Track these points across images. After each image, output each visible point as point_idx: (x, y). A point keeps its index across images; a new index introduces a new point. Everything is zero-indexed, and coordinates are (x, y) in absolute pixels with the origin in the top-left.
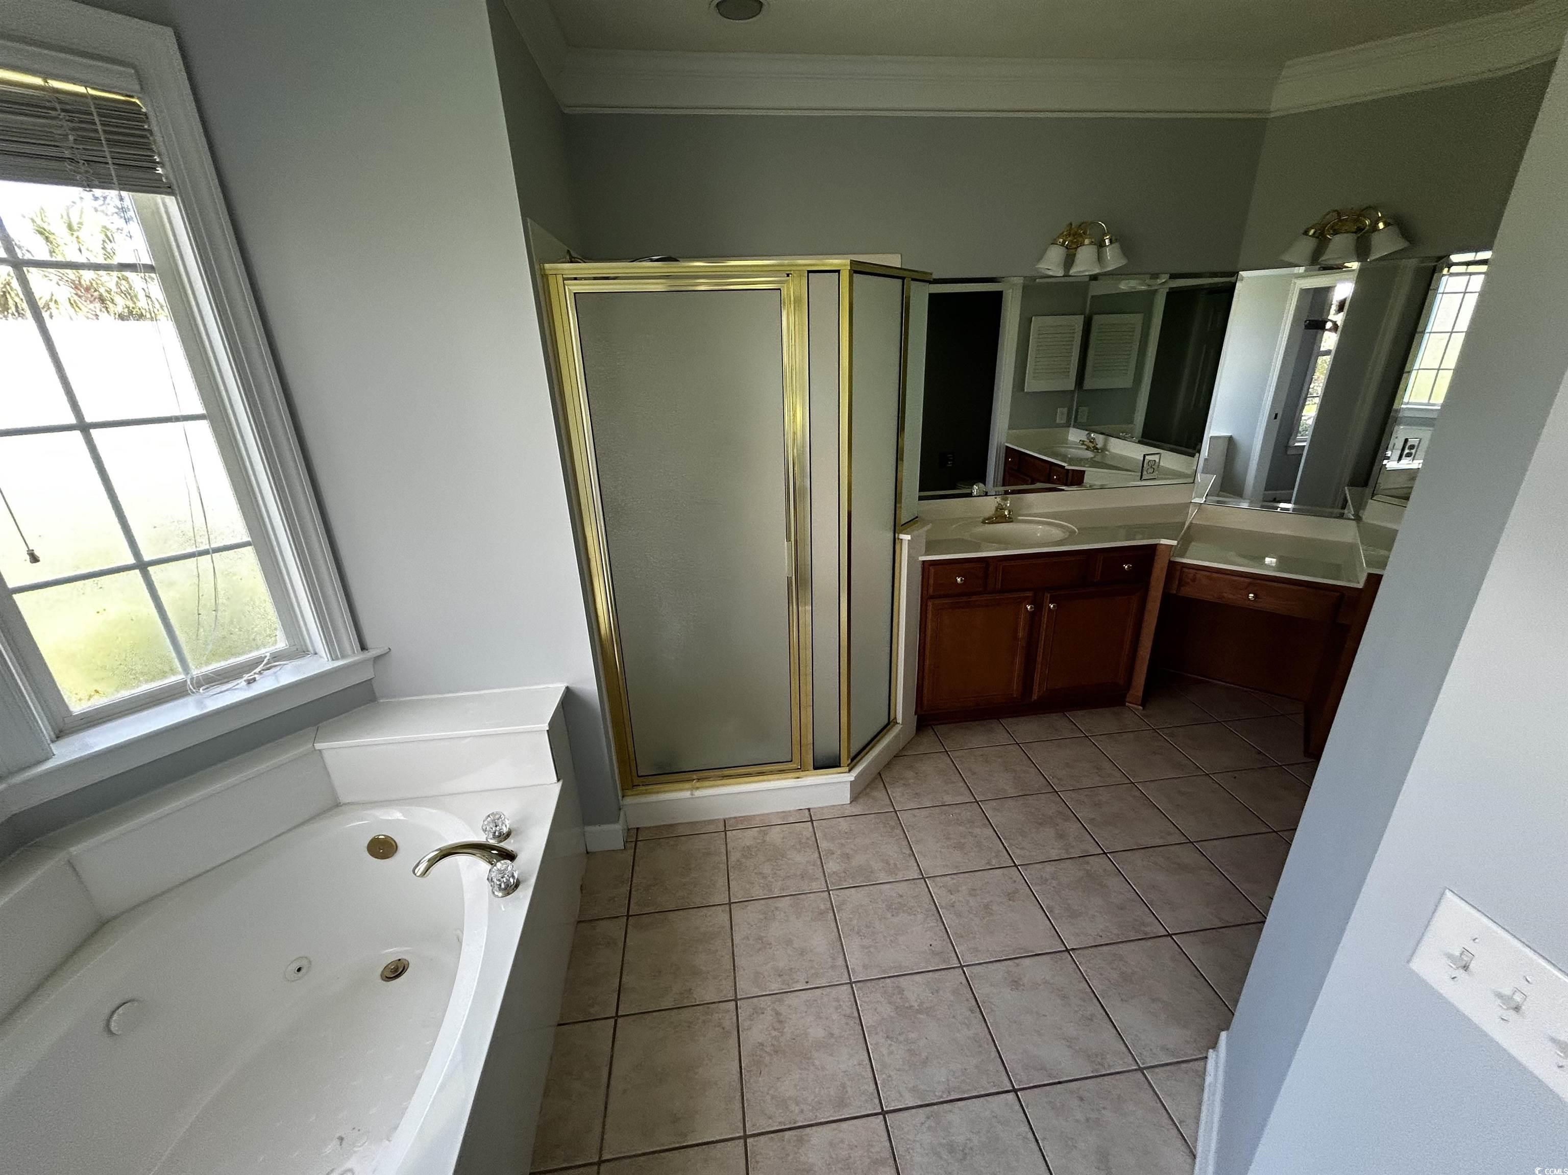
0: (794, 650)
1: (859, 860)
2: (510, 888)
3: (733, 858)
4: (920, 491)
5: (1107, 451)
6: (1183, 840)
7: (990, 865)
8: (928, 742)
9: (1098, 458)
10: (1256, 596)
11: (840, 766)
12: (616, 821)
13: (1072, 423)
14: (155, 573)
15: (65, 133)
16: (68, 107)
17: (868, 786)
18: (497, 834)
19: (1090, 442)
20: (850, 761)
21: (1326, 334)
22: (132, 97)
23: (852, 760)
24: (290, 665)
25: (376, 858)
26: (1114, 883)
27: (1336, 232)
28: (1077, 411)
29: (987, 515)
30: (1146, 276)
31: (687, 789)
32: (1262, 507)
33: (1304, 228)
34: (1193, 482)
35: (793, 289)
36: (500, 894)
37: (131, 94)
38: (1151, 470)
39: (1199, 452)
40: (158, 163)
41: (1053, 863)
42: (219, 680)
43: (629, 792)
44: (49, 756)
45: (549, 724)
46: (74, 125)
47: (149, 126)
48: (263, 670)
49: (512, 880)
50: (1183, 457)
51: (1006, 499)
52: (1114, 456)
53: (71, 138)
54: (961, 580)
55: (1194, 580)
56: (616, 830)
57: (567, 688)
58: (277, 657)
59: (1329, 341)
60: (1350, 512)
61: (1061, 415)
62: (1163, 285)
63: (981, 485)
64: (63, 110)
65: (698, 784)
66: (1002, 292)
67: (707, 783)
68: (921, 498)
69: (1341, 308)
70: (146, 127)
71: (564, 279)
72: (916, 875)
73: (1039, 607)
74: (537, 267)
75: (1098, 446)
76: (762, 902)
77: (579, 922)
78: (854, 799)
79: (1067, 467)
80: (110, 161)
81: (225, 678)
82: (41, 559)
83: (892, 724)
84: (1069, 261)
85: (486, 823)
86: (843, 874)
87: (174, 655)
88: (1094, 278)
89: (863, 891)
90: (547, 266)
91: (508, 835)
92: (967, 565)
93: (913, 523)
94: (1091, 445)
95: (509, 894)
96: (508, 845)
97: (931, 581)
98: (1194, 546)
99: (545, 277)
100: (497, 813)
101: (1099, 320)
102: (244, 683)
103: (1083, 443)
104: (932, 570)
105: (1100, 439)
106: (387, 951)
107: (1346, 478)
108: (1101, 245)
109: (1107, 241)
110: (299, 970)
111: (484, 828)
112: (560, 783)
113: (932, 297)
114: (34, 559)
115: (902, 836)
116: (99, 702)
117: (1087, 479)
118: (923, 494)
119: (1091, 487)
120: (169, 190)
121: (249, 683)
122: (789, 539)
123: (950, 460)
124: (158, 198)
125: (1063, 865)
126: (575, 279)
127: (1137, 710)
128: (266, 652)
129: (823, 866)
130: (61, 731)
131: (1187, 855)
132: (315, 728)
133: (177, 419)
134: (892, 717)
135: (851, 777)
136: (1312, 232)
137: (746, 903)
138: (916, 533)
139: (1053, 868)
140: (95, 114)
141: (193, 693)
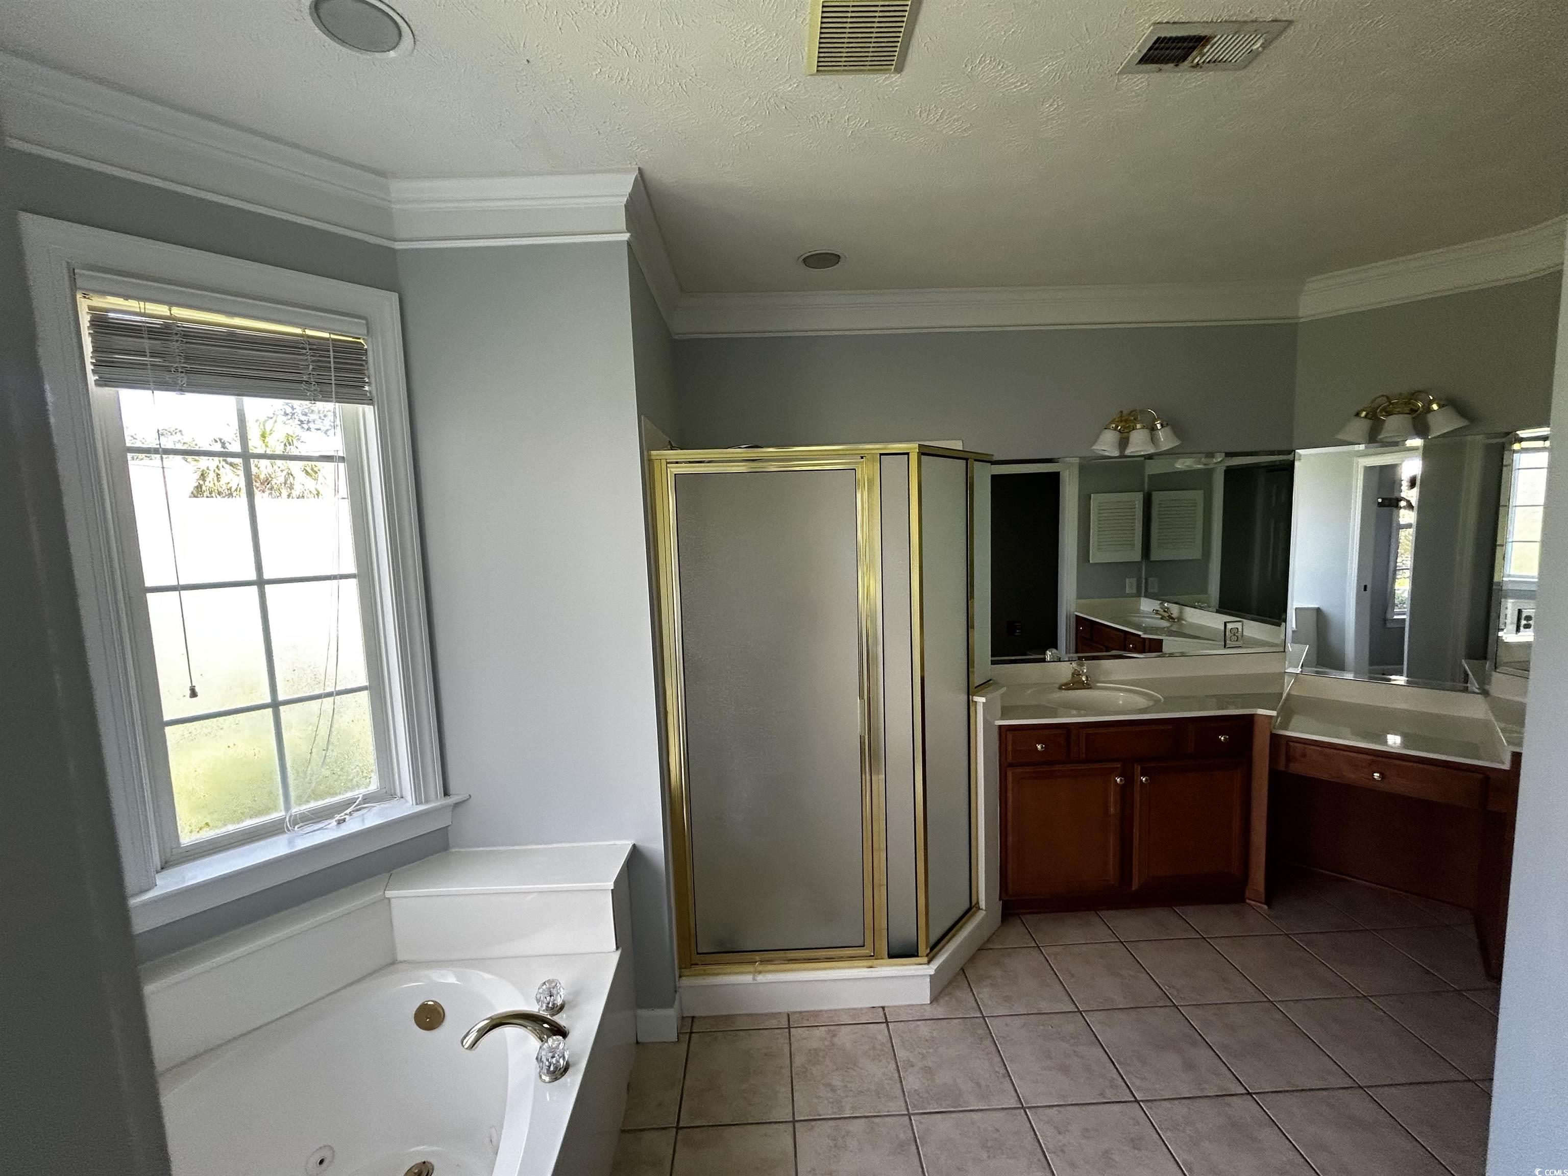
0: (867, 821)
1: (944, 1077)
2: (559, 1072)
3: (799, 1061)
4: (992, 656)
5: (1183, 620)
6: (1350, 1083)
7: (1104, 1097)
8: (1015, 934)
9: (1174, 628)
10: (1383, 776)
11: (917, 956)
12: (671, 1006)
13: (1143, 594)
14: (284, 711)
15: (307, 364)
16: (315, 347)
17: (950, 983)
18: (550, 1005)
19: (1165, 611)
20: (928, 950)
21: (1402, 512)
22: (359, 338)
23: (932, 949)
24: (377, 807)
25: (420, 1028)
26: (1267, 1135)
27: (1389, 414)
28: (1146, 583)
29: (1064, 681)
30: (1202, 455)
31: (750, 972)
32: (1370, 678)
33: (1354, 411)
34: (1284, 651)
35: (867, 471)
36: (547, 1079)
37: (360, 337)
38: (1235, 638)
39: (1285, 621)
40: (367, 383)
41: (1184, 1101)
42: (313, 819)
43: (686, 972)
44: (152, 886)
45: (615, 883)
46: (315, 358)
47: (366, 358)
48: (353, 811)
49: (561, 1061)
50: (1269, 626)
51: (1082, 665)
52: (1192, 625)
53: (311, 367)
54: (1042, 748)
55: (1304, 755)
56: (671, 1013)
57: (634, 846)
58: (368, 799)
59: (1407, 517)
60: (1474, 685)
61: (1130, 585)
62: (1219, 464)
63: (1054, 651)
64: (310, 349)
65: (761, 968)
66: (1059, 473)
67: (770, 967)
68: (993, 663)
69: (1413, 483)
70: (364, 358)
71: (668, 463)
72: (1013, 1103)
73: (1130, 780)
74: (645, 453)
75: (1172, 616)
76: (831, 1123)
77: (623, 1131)
78: (935, 999)
79: (1143, 636)
80: (333, 382)
81: (318, 818)
82: (199, 694)
83: (974, 909)
84: (1124, 442)
85: (541, 991)
86: (926, 1095)
87: (281, 791)
88: (1150, 457)
89: (950, 1120)
90: (653, 453)
91: (562, 1008)
92: (1047, 732)
93: (984, 686)
94: (1166, 615)
95: (556, 1079)
96: (561, 1020)
97: (1010, 748)
98: (1296, 720)
99: (650, 461)
100: (553, 981)
101: (1157, 497)
102: (335, 823)
103: (1157, 612)
104: (1010, 737)
105: (1175, 609)
106: (413, 1149)
107: (1462, 649)
108: (1153, 429)
109: (1159, 426)
110: (321, 1162)
111: (538, 996)
112: (619, 952)
113: (994, 477)
114: (194, 694)
115: (993, 1049)
116: (207, 834)
117: (1166, 648)
118: (994, 659)
119: (1171, 655)
120: (370, 401)
121: (339, 823)
122: (861, 697)
123: (1019, 629)
124: (360, 407)
125: (1198, 1104)
126: (677, 463)
127: (1262, 908)
128: (359, 792)
129: (901, 1082)
130: (166, 863)
131: (1358, 1106)
132: (388, 875)
133: (335, 577)
134: (974, 902)
135: (931, 969)
136: (1364, 414)
137: (813, 1123)
138: (990, 696)
139: (1186, 1110)
140: (331, 351)
141: (289, 830)
